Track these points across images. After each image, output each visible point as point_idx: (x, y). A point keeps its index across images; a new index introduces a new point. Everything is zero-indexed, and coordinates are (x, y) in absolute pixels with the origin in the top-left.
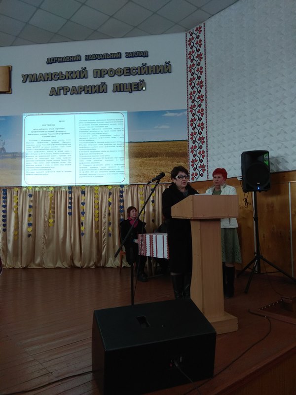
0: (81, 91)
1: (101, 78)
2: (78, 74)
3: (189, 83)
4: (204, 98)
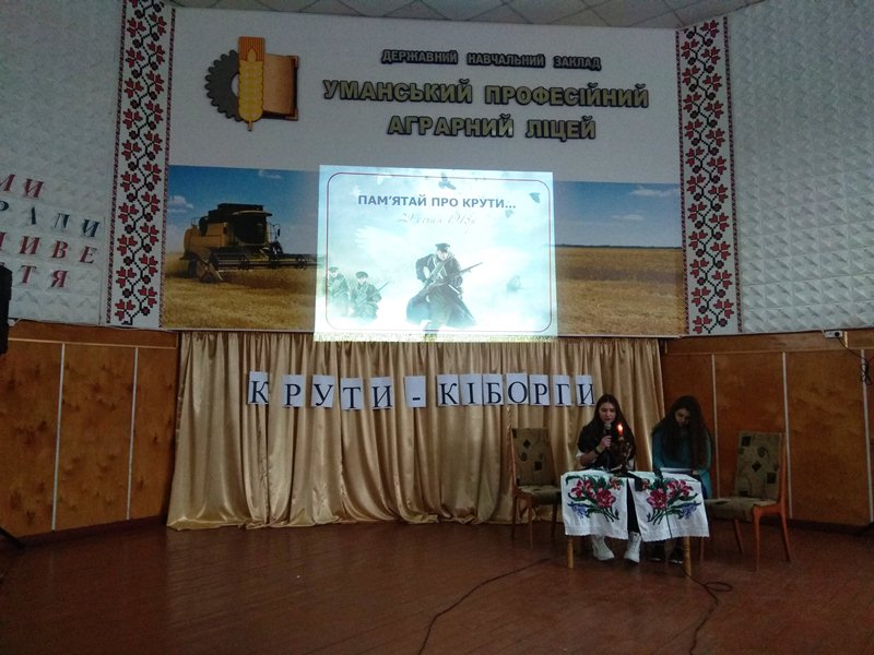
0: (458, 130)
1: (501, 106)
3: (685, 131)
4: (727, 165)
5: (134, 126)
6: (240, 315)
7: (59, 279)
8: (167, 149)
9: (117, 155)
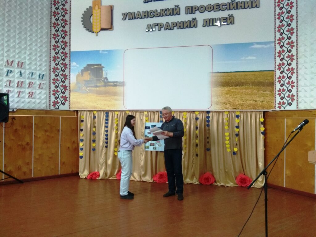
0: (174, 27)
1: (192, 14)
2: (171, 11)
3: (277, 17)
4: (295, 31)
5: (56, 39)
7: (31, 95)
8: (70, 46)
9: (50, 50)
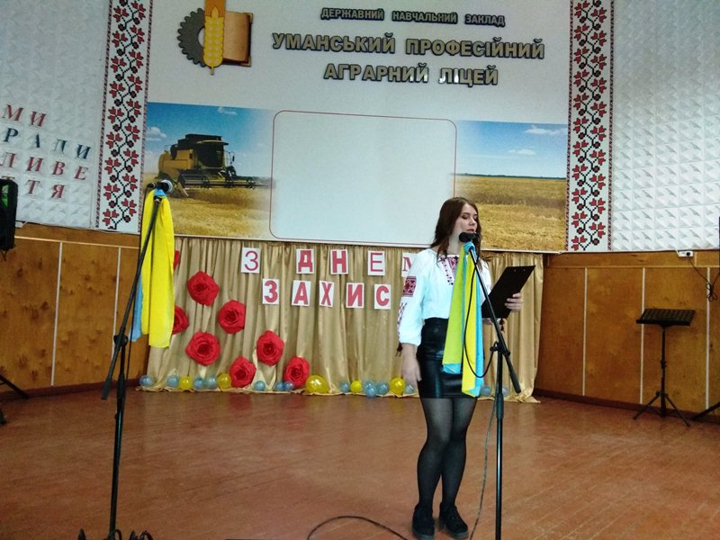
0: (382, 76)
2: (377, 43)
3: (574, 80)
4: (607, 109)
5: (119, 70)
6: (202, 224)
7: (58, 192)
8: (146, 89)
9: (105, 93)
